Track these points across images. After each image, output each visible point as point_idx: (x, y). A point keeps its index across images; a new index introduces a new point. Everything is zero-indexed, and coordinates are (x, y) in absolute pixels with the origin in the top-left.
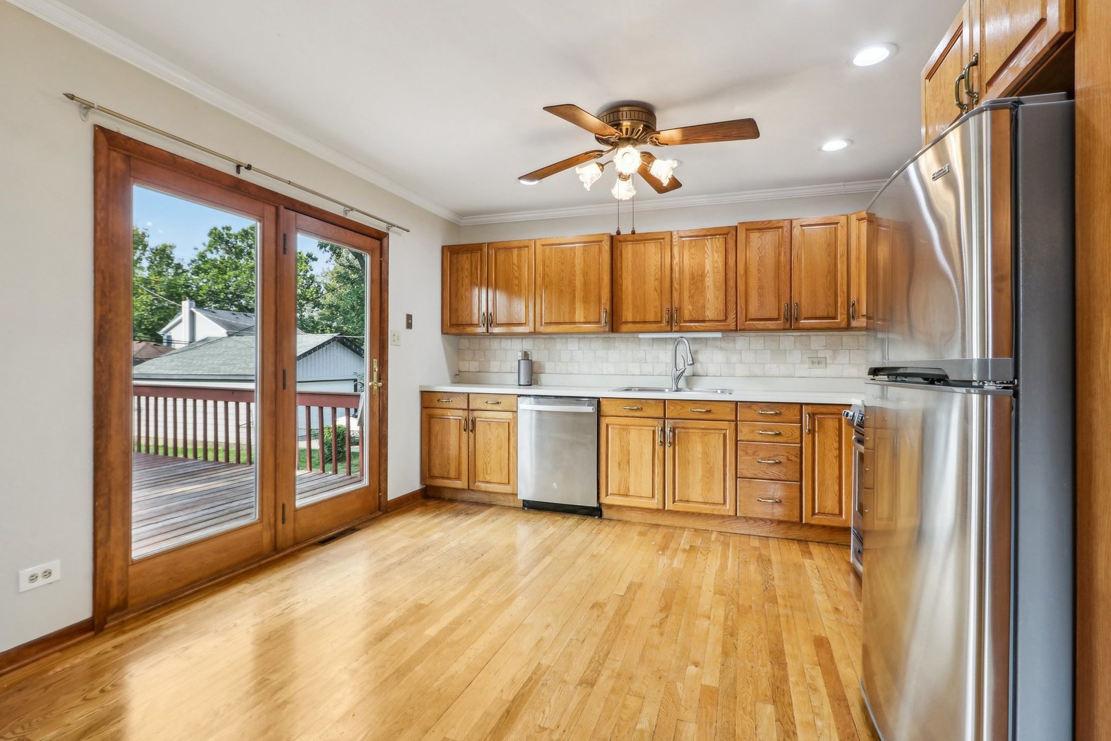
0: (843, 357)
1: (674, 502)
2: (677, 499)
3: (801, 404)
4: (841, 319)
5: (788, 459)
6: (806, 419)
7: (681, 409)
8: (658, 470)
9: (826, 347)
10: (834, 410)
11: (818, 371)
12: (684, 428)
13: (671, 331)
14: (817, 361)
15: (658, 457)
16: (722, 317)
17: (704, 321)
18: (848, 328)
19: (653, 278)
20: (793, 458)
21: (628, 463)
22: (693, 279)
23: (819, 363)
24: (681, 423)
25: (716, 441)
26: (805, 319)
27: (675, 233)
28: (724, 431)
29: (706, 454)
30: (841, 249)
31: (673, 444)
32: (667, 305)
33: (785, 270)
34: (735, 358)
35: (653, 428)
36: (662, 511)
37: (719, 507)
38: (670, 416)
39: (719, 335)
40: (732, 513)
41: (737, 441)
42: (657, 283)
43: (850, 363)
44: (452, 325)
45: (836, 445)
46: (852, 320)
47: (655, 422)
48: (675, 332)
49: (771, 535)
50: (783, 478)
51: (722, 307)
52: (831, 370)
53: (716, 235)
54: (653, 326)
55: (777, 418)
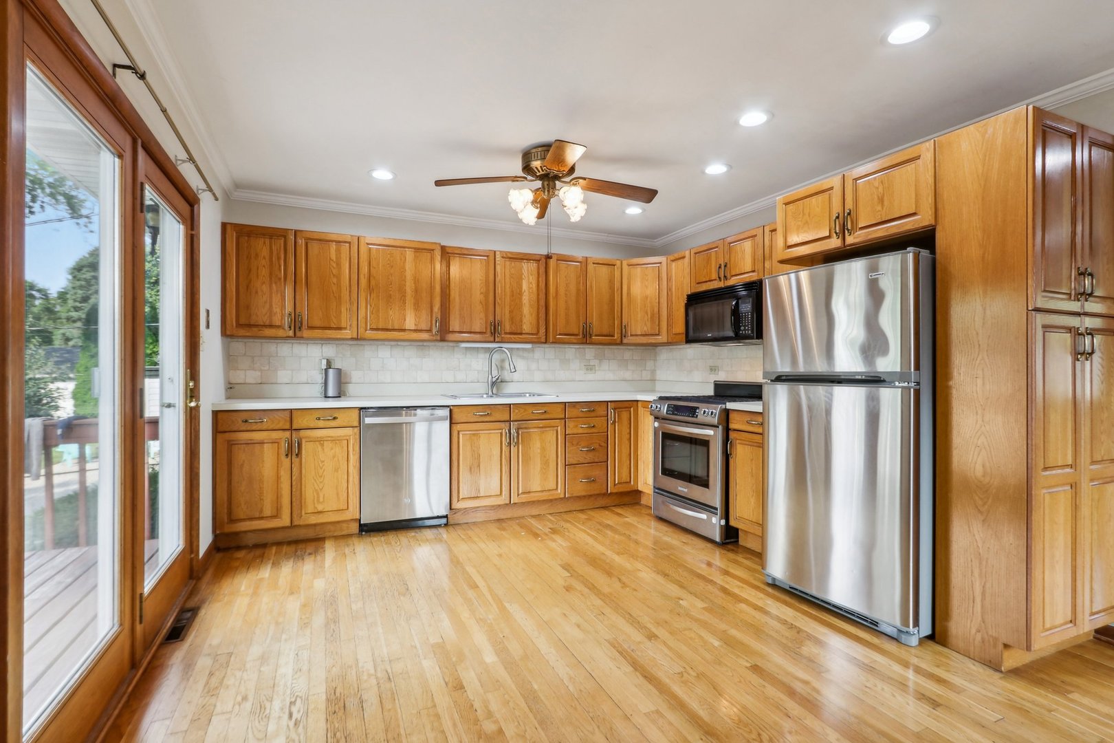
0: (605, 365)
1: (518, 495)
2: (520, 492)
3: (607, 402)
4: (617, 336)
5: (600, 446)
6: (611, 411)
7: (524, 412)
8: (505, 469)
9: (595, 358)
10: (626, 405)
11: (590, 376)
12: (526, 428)
13: (494, 341)
14: (590, 368)
15: (505, 458)
16: (534, 331)
17: (521, 334)
18: (621, 343)
19: (479, 293)
20: (603, 444)
21: (479, 466)
22: (513, 296)
23: (591, 369)
24: (524, 424)
25: (550, 436)
26: (596, 336)
27: (498, 253)
28: (556, 428)
29: (543, 449)
30: (617, 285)
31: (517, 443)
32: (491, 318)
33: (583, 295)
34: (534, 366)
35: (500, 431)
36: (509, 505)
37: (554, 492)
38: (515, 418)
39: (529, 346)
40: (562, 496)
41: (566, 435)
42: (482, 296)
43: (609, 370)
44: (239, 325)
45: (628, 431)
46: (623, 338)
47: (503, 425)
48: (497, 342)
49: (585, 508)
50: (596, 460)
51: (534, 322)
52: (599, 375)
53: (530, 260)
54: (477, 337)
55: (593, 414)
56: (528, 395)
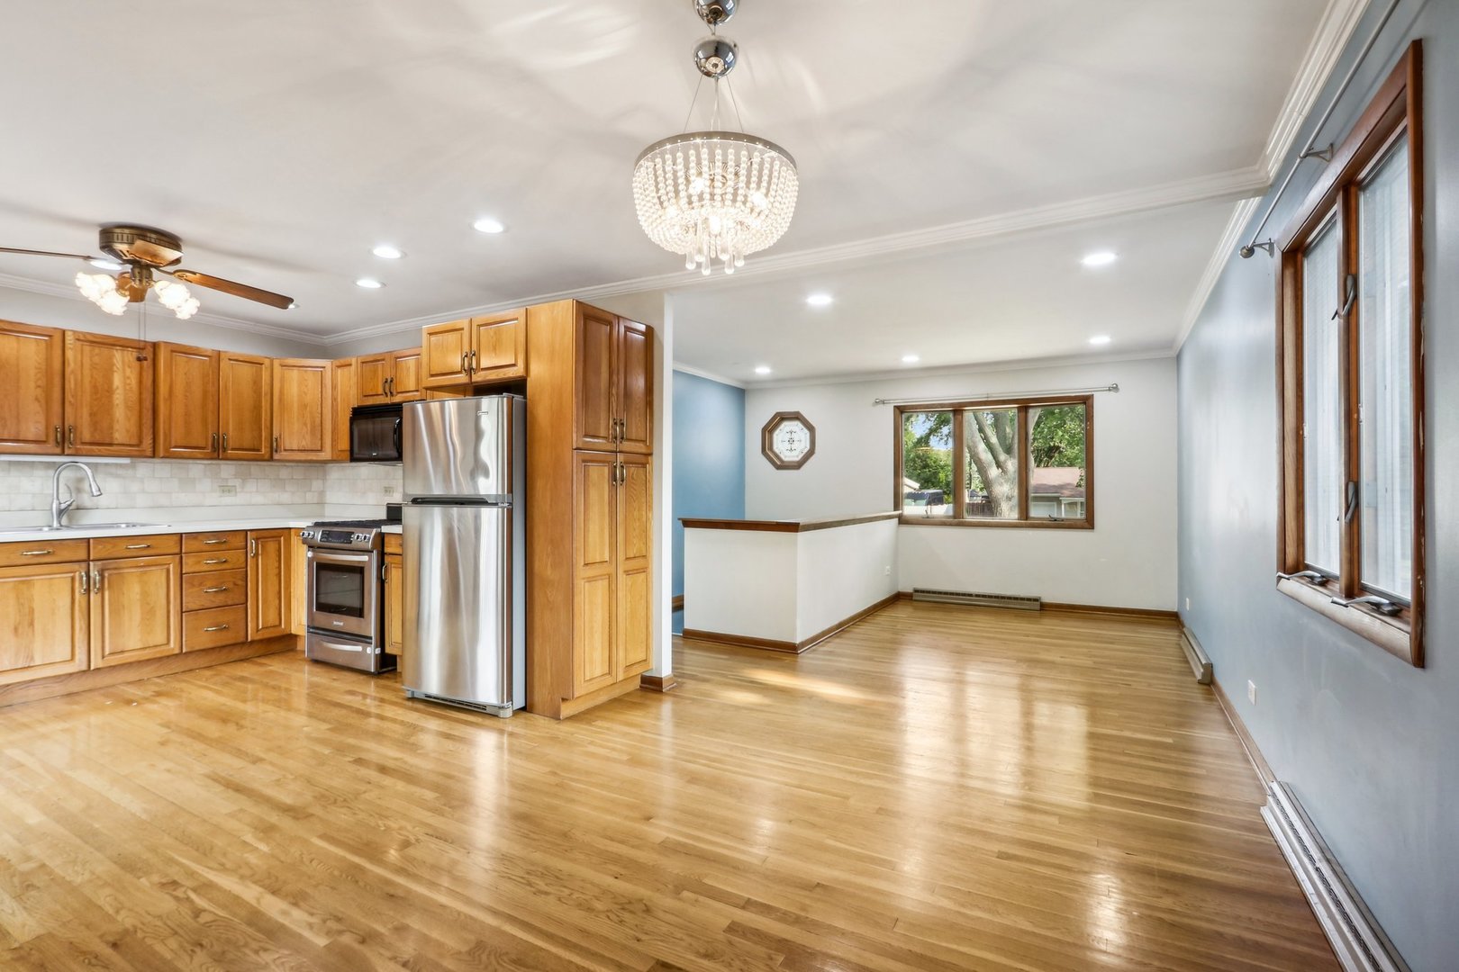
0: (251, 486)
1: (103, 657)
2: (107, 652)
3: (246, 531)
4: (264, 451)
5: (235, 584)
6: (252, 543)
7: (113, 547)
8: (80, 624)
9: (236, 476)
10: (274, 533)
11: (228, 499)
12: (115, 569)
13: (63, 454)
14: (227, 489)
15: (80, 606)
16: (134, 441)
17: (111, 445)
18: (271, 459)
19: (32, 385)
20: (240, 583)
21: (31, 624)
22: (96, 393)
23: (229, 491)
24: (113, 564)
25: (157, 578)
26: (233, 449)
27: (69, 339)
28: (166, 566)
29: (145, 594)
30: (265, 388)
31: (101, 589)
32: (56, 422)
33: (213, 395)
34: (135, 487)
35: (72, 575)
36: (87, 671)
37: (163, 648)
38: (98, 556)
39: (126, 461)
40: (177, 651)
41: (182, 574)
42: (39, 391)
43: (257, 492)
45: (276, 564)
46: (274, 453)
47: (76, 566)
48: (68, 455)
49: (214, 663)
50: (230, 603)
51: (134, 429)
52: (240, 498)
53: (128, 347)
54: (32, 447)
55: (224, 547)
56: (123, 526)
